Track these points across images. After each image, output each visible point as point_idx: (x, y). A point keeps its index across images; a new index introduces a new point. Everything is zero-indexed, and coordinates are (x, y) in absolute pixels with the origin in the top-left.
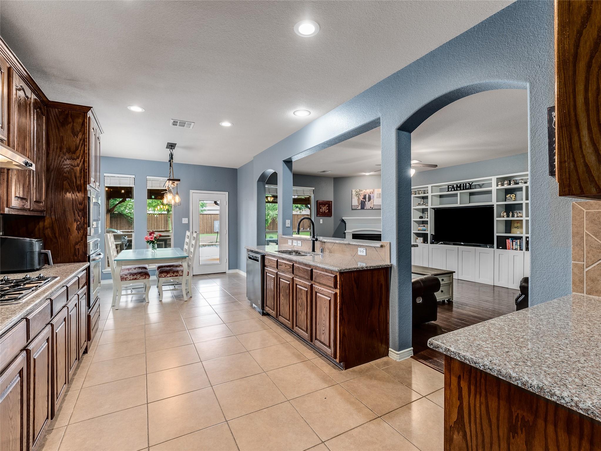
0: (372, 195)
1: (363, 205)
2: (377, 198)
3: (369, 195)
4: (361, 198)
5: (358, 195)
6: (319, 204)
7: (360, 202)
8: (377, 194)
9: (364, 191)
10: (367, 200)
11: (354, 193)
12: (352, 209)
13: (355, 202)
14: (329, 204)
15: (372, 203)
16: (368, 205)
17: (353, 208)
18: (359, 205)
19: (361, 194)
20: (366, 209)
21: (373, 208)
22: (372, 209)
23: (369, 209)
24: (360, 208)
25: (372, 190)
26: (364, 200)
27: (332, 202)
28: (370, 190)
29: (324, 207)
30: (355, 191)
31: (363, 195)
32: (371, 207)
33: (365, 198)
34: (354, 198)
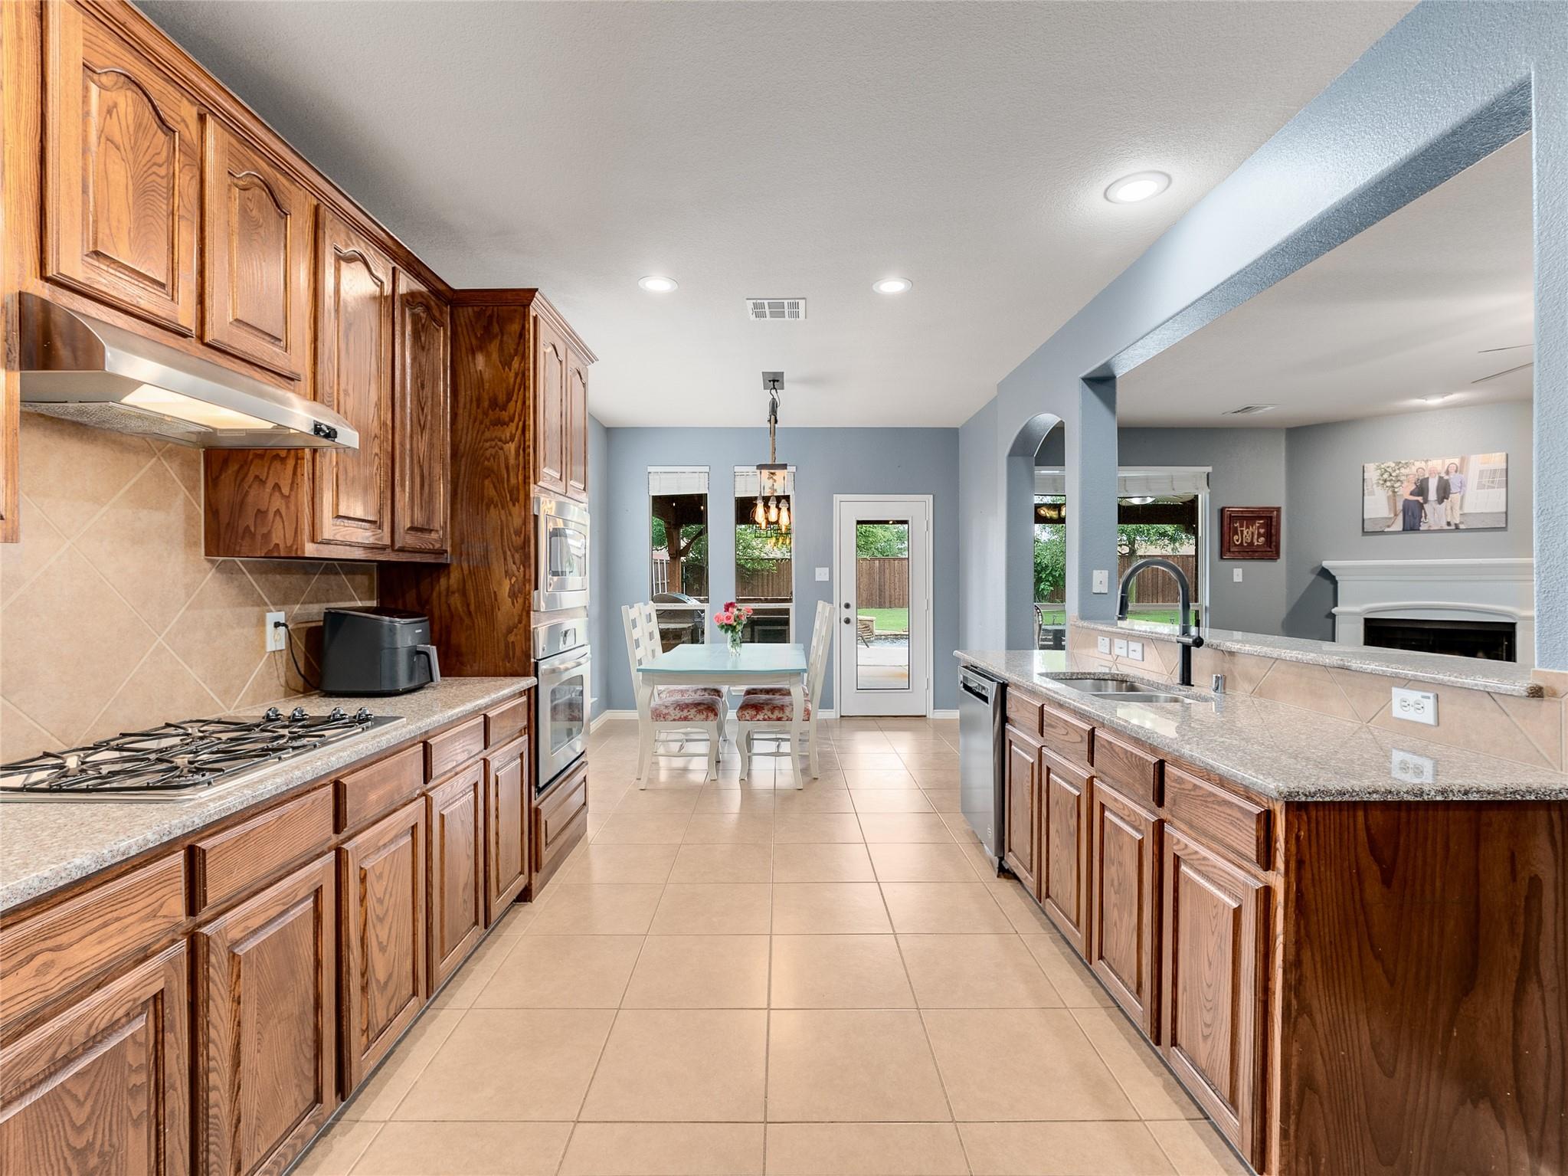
0: (1454, 480)
1: (1412, 518)
2: (1481, 486)
3: (1441, 478)
4: (1405, 491)
5: (1389, 481)
6: (1229, 521)
7: (1400, 507)
8: (1481, 472)
9: (1418, 464)
10: (1432, 495)
11: (1372, 473)
12: (1365, 533)
13: (1378, 506)
14: (1268, 519)
15: (1457, 507)
16: (1435, 514)
17: (1368, 528)
18: (1396, 515)
19: (1402, 478)
20: (1429, 531)
21: (1462, 527)
22: (1457, 528)
23: (1441, 531)
24: (1398, 525)
25: (1457, 461)
26: (1420, 499)
27: (1278, 509)
28: (1448, 462)
29: (1248, 527)
30: (1379, 468)
31: (1413, 479)
32: (1449, 524)
33: (1421, 489)
34: (1372, 493)
